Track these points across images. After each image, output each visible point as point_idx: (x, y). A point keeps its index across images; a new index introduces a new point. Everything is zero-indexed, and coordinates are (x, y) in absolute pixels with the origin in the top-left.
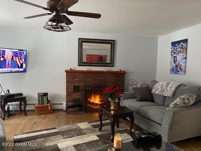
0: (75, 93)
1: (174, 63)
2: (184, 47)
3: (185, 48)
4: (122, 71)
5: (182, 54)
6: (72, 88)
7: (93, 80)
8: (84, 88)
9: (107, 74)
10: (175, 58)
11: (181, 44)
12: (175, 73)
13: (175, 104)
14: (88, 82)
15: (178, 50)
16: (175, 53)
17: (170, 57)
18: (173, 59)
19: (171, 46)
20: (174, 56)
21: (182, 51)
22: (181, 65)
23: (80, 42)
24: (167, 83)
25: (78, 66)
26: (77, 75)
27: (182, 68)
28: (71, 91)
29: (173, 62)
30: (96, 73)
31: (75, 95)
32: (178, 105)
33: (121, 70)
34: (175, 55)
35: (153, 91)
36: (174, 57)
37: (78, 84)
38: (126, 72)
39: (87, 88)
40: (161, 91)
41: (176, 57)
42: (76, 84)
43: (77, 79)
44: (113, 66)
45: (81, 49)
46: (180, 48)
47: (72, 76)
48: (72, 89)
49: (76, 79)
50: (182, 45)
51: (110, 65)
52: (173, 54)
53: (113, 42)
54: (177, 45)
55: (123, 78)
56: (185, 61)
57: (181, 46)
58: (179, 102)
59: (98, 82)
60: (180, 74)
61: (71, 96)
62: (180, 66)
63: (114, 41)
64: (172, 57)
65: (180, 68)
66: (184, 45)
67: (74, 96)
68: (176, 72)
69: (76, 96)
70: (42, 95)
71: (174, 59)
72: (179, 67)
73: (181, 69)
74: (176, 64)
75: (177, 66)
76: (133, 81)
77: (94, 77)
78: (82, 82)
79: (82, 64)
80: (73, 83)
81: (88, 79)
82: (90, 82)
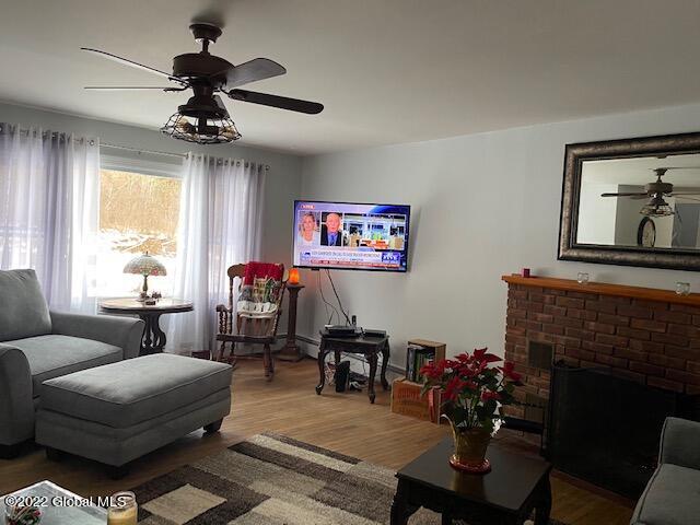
0: (537, 373)
6: (527, 349)
7: (612, 328)
8: (568, 359)
14: (589, 338)
23: (571, 159)
25: (558, 259)
26: (548, 297)
28: (520, 358)
30: (632, 299)
31: (534, 379)
37: (546, 338)
39: (583, 362)
42: (541, 338)
43: (546, 316)
45: (573, 187)
47: (527, 299)
48: (523, 352)
49: (540, 315)
59: (637, 346)
67: (531, 383)
69: (538, 385)
70: (417, 351)
77: (618, 317)
78: (564, 330)
79: (574, 253)
80: (530, 331)
81: (593, 323)
82: (598, 335)
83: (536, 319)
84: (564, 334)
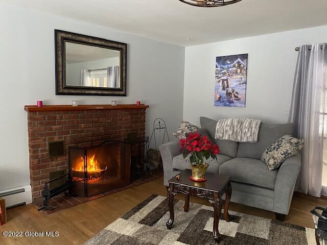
0: (55, 159)
1: (224, 89)
2: (242, 66)
3: (244, 67)
4: (141, 103)
5: (239, 76)
6: (47, 148)
7: (91, 125)
8: (73, 145)
9: (118, 111)
10: (225, 82)
11: (236, 62)
12: (225, 105)
13: (284, 153)
14: (82, 131)
15: (230, 69)
16: (224, 74)
17: (214, 80)
18: (221, 83)
19: (215, 63)
20: (223, 78)
21: (239, 71)
22: (237, 93)
23: (59, 38)
24: (239, 122)
25: (57, 94)
27: (239, 97)
28: (43, 154)
29: (221, 88)
31: (54, 163)
32: (290, 153)
33: (139, 102)
34: (225, 78)
35: (217, 135)
36: (223, 80)
37: (59, 138)
38: (148, 106)
39: (79, 144)
40: (232, 134)
41: (227, 80)
42: (56, 139)
43: (59, 126)
44: (125, 95)
45: (62, 55)
46: (234, 66)
47: (45, 119)
48: (45, 150)
49: (54, 127)
50: (238, 62)
51: (122, 93)
52: (220, 75)
53: (124, 47)
54: (229, 62)
55: (143, 118)
56: (245, 87)
57: (237, 65)
58: (290, 149)
59: (102, 130)
60: (235, 106)
61: (45, 166)
62: (236, 95)
63: (126, 45)
64: (218, 80)
65: (235, 96)
66: (243, 63)
67: (52, 166)
68: (228, 103)
69: (57, 165)
71: (223, 82)
72: (233, 96)
73: (237, 99)
74: (227, 91)
75: (229, 94)
76: (161, 121)
77: (93, 119)
78: (69, 131)
79: (66, 91)
80: (47, 137)
81: (83, 125)
82: (85, 129)
83: (52, 130)
84: (69, 133)
